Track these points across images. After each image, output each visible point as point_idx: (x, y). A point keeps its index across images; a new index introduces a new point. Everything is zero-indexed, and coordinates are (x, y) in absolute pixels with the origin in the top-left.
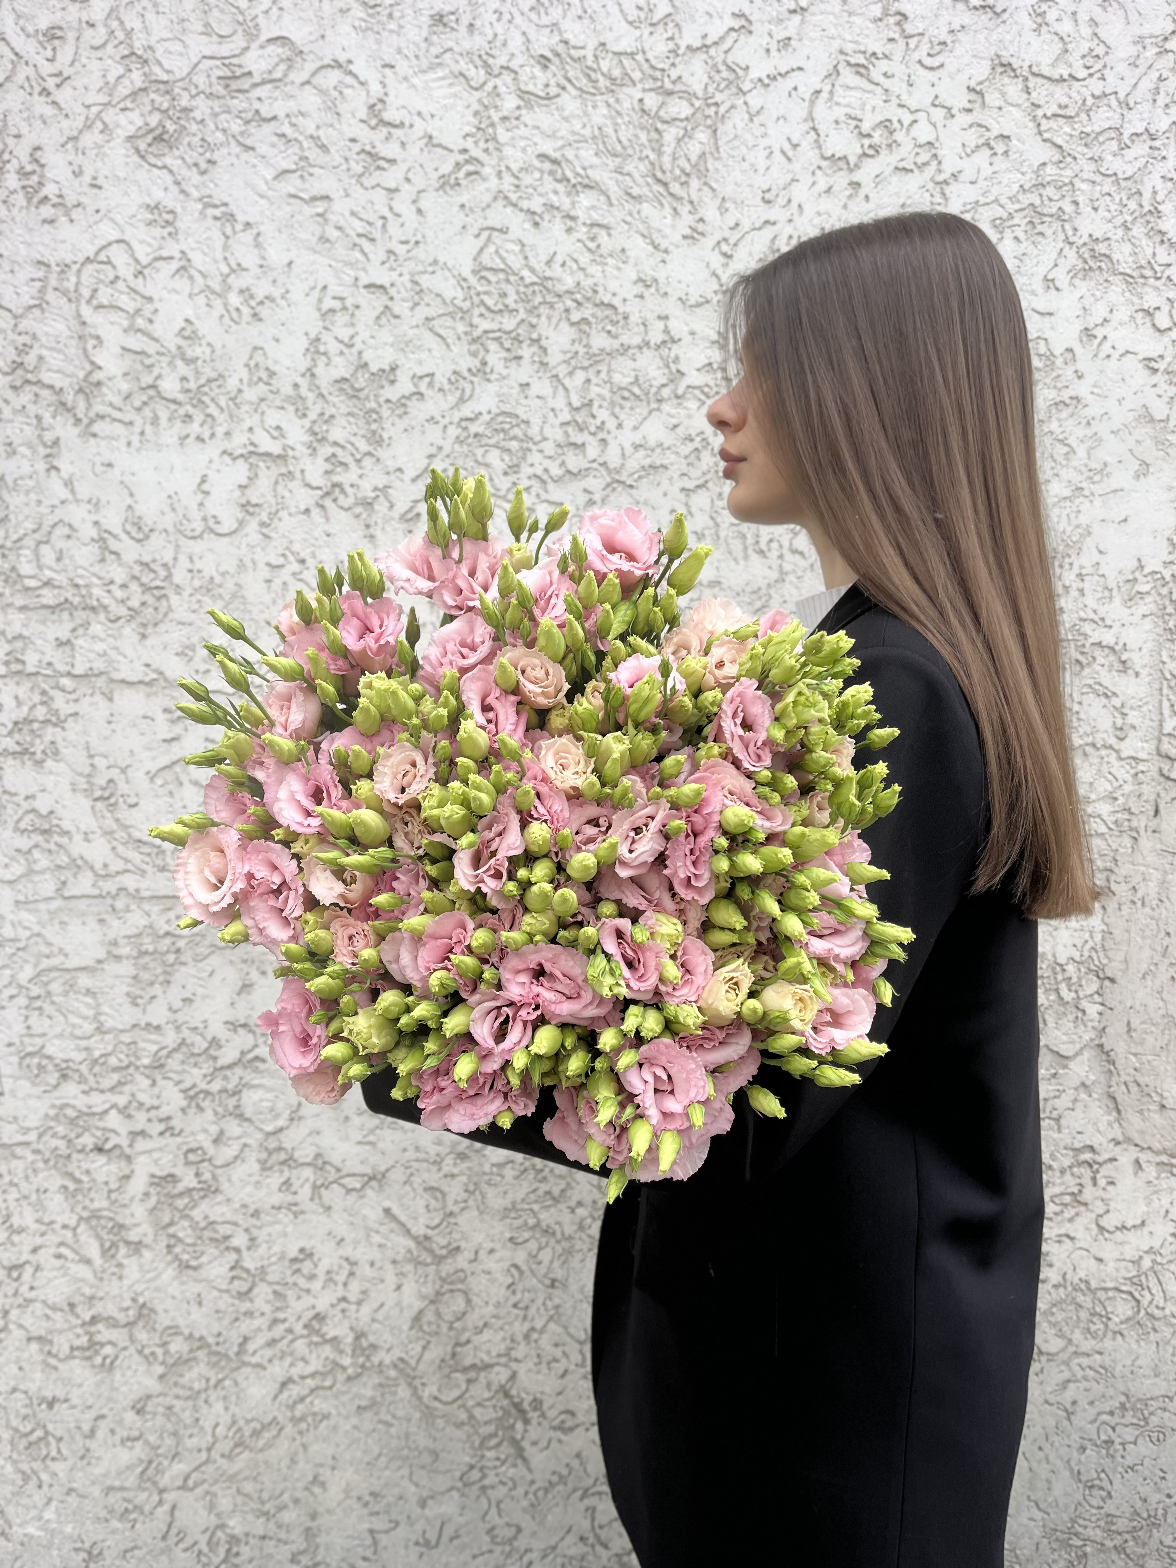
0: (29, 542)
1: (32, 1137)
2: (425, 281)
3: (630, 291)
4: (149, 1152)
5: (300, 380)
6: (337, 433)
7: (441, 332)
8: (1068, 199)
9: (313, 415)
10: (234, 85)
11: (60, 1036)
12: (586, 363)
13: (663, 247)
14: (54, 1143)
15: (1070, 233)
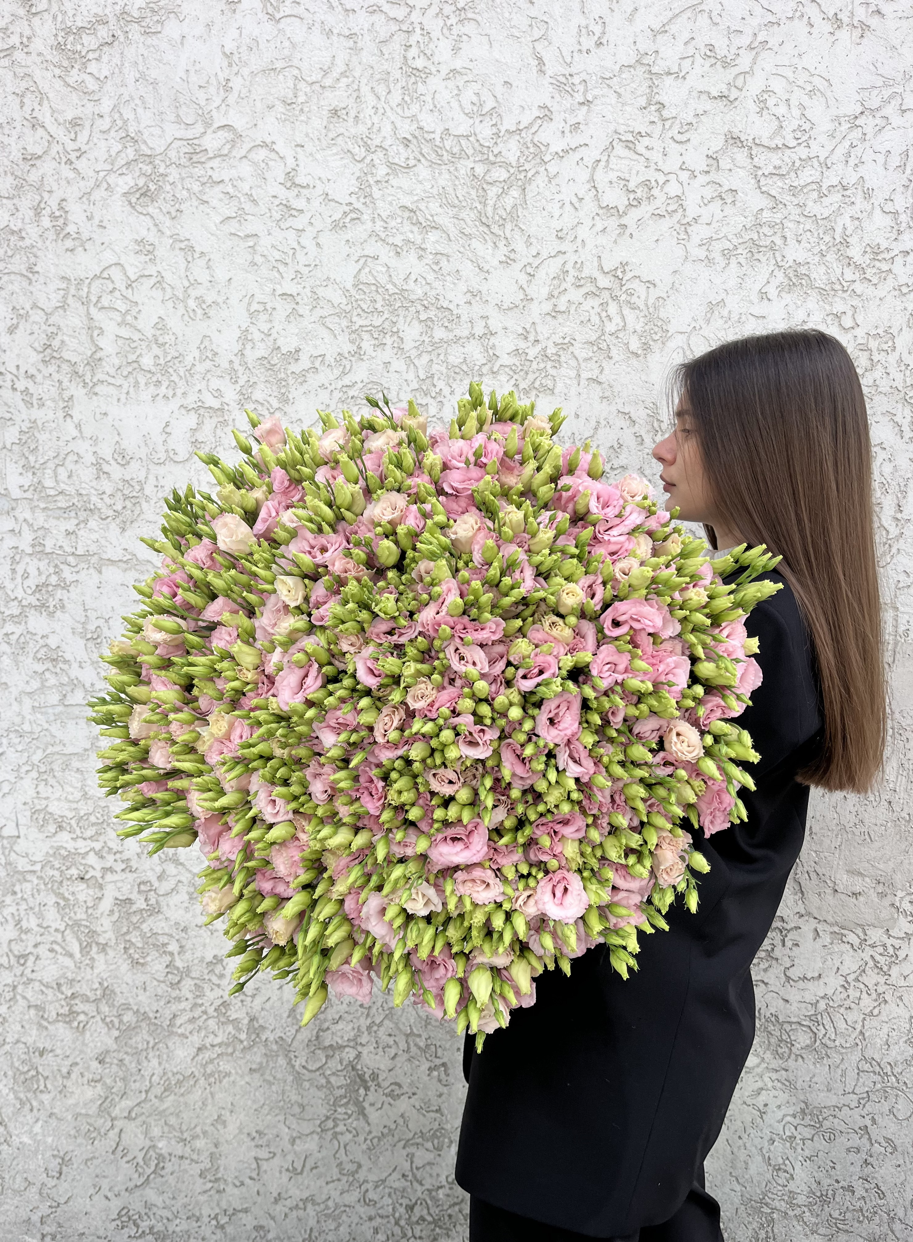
0: (51, 465)
1: (38, 867)
2: (321, 292)
3: (461, 299)
4: (115, 882)
5: (233, 358)
6: (258, 395)
7: (330, 326)
8: (779, 234)
9: (242, 382)
10: (195, 158)
11: (59, 799)
12: (430, 349)
13: (485, 269)
14: (51, 872)
15: (779, 259)
